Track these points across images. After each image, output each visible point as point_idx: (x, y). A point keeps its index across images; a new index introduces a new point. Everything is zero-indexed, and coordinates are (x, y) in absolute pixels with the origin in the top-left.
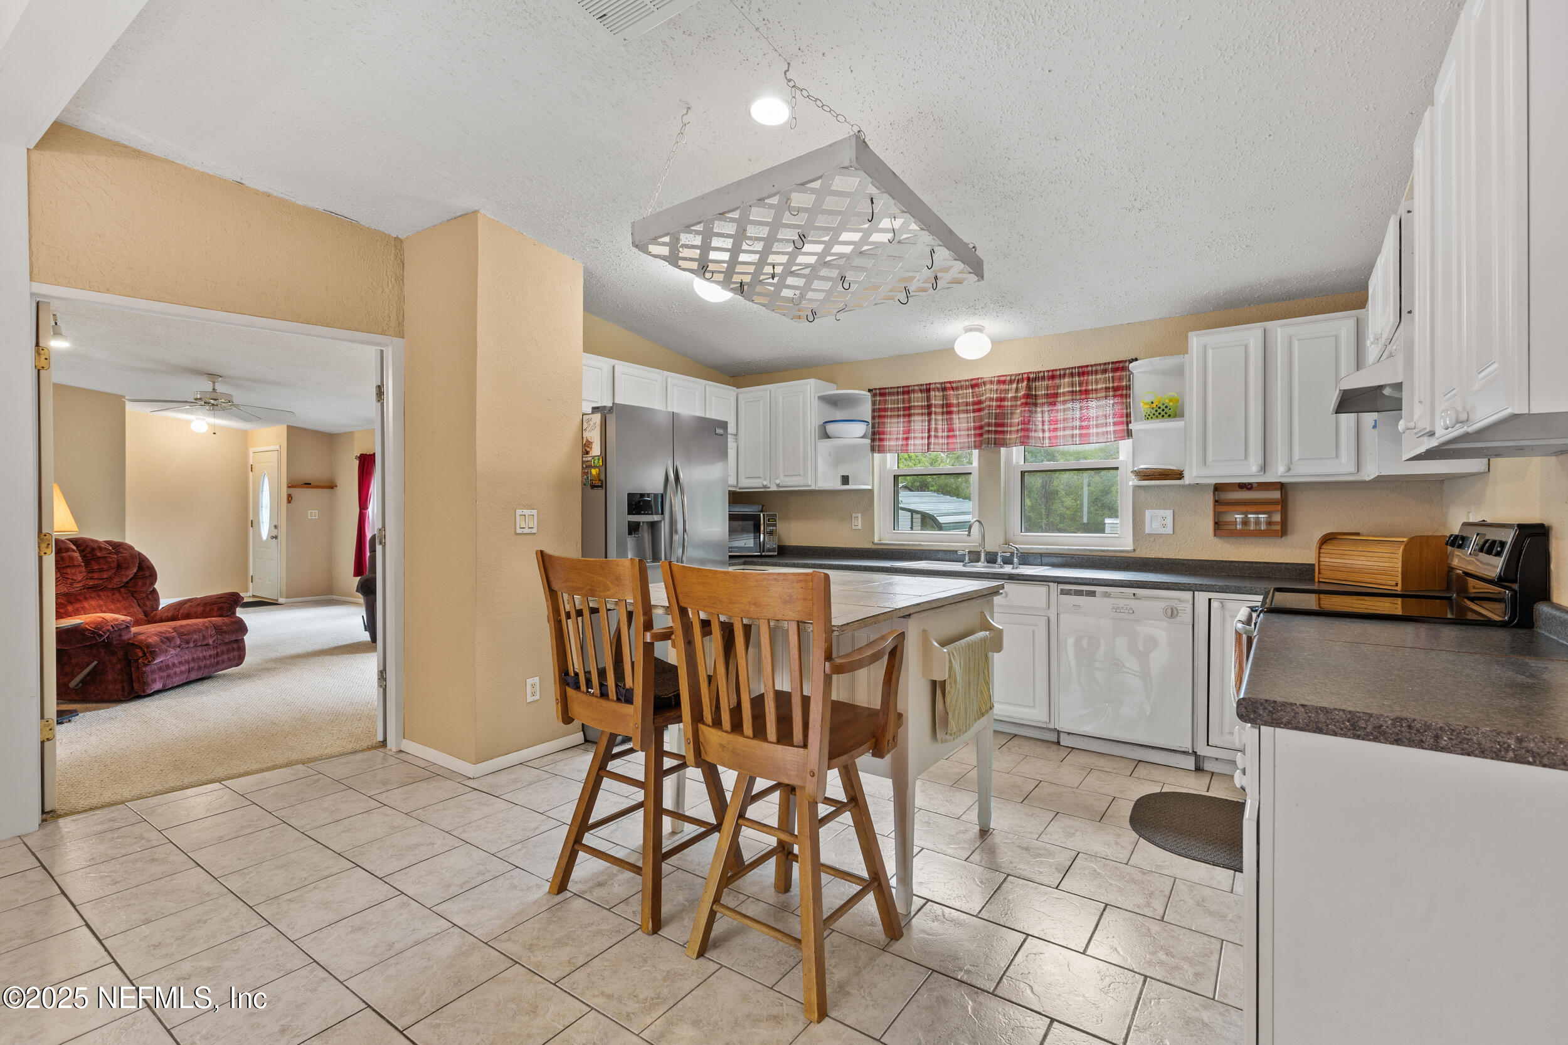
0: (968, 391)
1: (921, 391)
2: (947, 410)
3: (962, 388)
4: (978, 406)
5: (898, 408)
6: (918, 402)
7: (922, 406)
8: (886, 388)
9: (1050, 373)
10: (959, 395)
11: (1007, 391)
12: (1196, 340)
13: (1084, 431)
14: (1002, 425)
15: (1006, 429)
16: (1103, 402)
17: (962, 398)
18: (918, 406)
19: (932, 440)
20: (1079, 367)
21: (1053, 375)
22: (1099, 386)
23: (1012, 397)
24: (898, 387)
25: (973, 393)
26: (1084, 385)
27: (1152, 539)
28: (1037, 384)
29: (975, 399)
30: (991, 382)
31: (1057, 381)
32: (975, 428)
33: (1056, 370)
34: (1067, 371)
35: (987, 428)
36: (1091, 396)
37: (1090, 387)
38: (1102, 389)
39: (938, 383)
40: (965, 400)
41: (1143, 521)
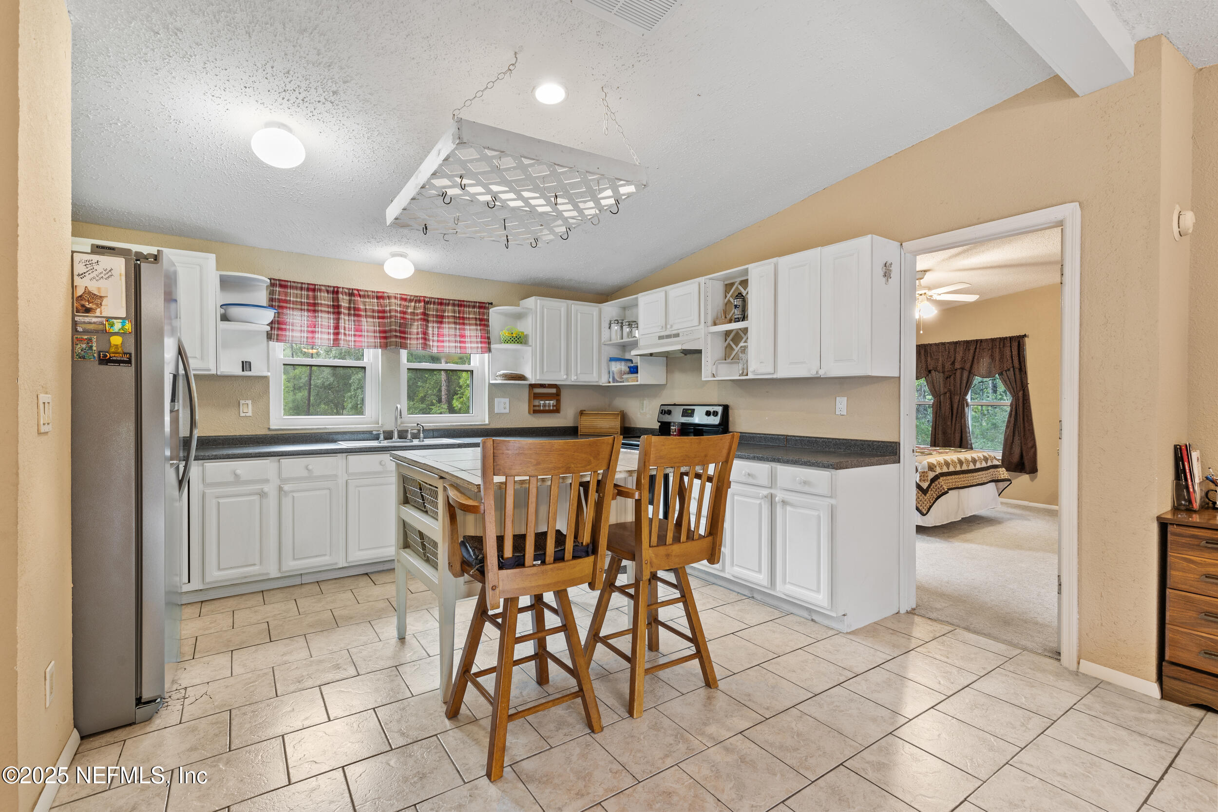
0: (374, 301)
1: (328, 292)
2: (355, 312)
3: (368, 297)
4: (382, 314)
5: (301, 302)
6: (325, 300)
7: (328, 305)
8: (287, 281)
9: (440, 301)
10: (365, 302)
11: (407, 307)
12: (538, 303)
13: (463, 345)
14: (404, 333)
15: (407, 336)
16: (474, 327)
17: (369, 305)
18: (325, 305)
19: (342, 337)
20: (458, 301)
21: (441, 302)
22: (471, 316)
23: (411, 313)
24: (302, 283)
25: (377, 303)
26: (462, 313)
27: (498, 417)
28: (429, 306)
29: (380, 308)
30: (395, 298)
31: (444, 307)
32: (380, 332)
33: (444, 299)
34: (451, 302)
35: (394, 334)
36: (466, 322)
37: (465, 316)
38: (473, 318)
39: (347, 289)
40: (371, 307)
41: (494, 405)
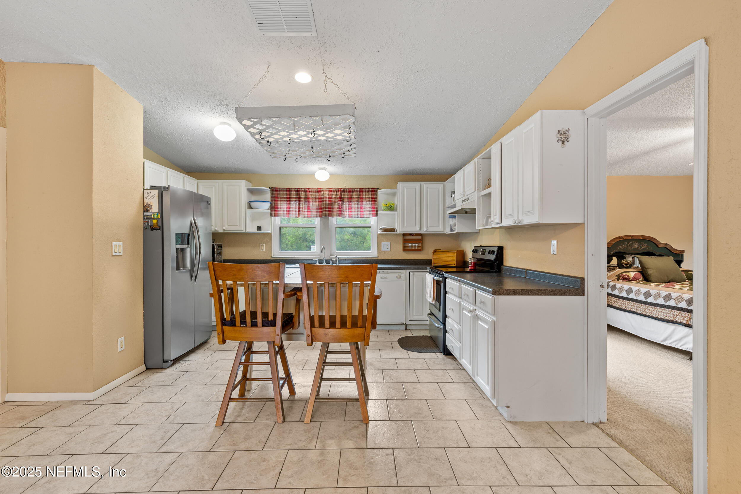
0: (316, 193)
1: (295, 191)
2: (307, 199)
3: (313, 191)
4: (320, 200)
5: (284, 197)
6: (294, 195)
7: (295, 197)
8: (278, 188)
9: (349, 190)
10: (312, 194)
11: (332, 195)
12: (401, 185)
13: (362, 213)
14: (331, 208)
15: (332, 210)
16: (368, 203)
17: (314, 196)
18: (294, 197)
19: (301, 212)
20: (359, 189)
21: (350, 191)
22: (367, 197)
23: (334, 198)
24: (284, 188)
25: (318, 194)
26: (361, 196)
27: (384, 253)
28: (344, 193)
29: (319, 197)
30: (326, 191)
31: (351, 193)
32: (319, 209)
33: (351, 189)
34: (355, 190)
35: (325, 209)
36: (364, 200)
37: (363, 197)
38: (367, 198)
39: (303, 189)
40: (315, 197)
41: (381, 246)
